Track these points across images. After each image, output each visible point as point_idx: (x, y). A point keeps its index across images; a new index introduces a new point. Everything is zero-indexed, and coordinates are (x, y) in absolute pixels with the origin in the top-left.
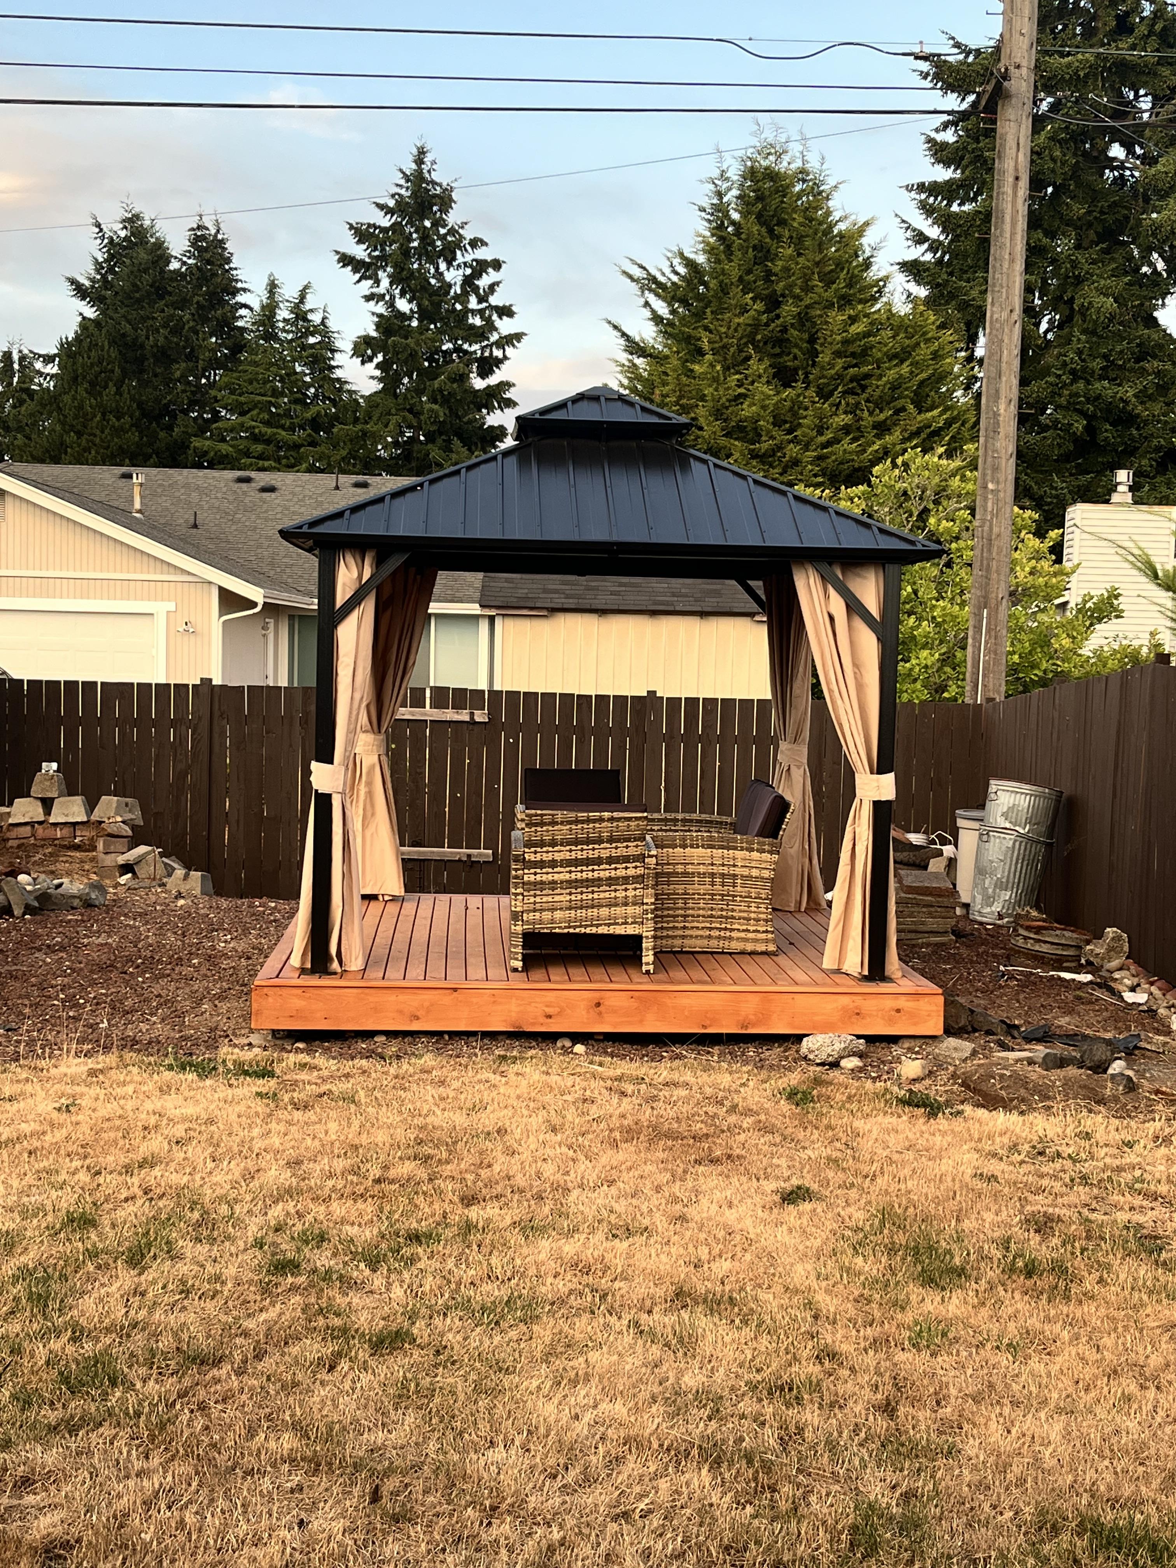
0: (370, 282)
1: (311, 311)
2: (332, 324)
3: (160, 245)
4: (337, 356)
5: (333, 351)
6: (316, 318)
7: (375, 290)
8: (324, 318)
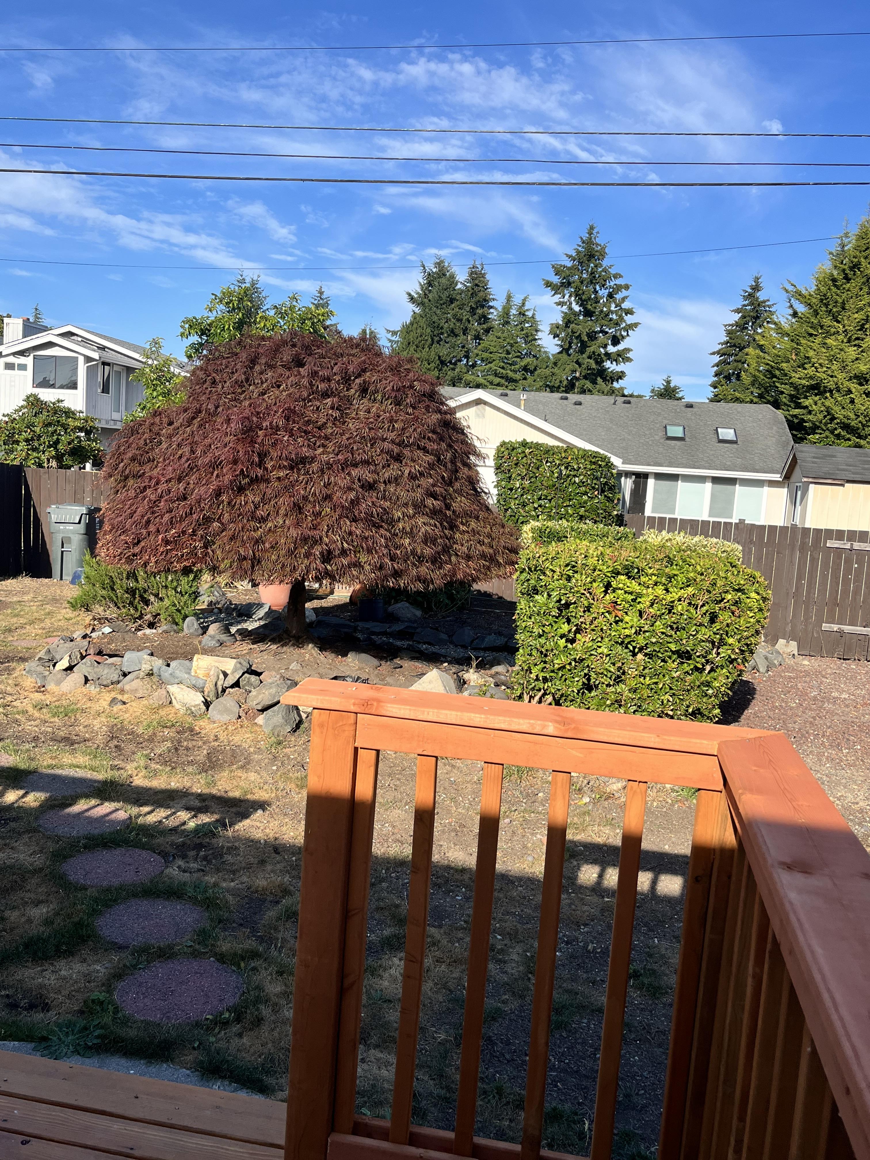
0: (559, 296)
1: (527, 310)
2: (538, 318)
3: (452, 276)
4: (539, 333)
5: (537, 331)
6: (530, 314)
7: (562, 300)
8: (534, 314)
